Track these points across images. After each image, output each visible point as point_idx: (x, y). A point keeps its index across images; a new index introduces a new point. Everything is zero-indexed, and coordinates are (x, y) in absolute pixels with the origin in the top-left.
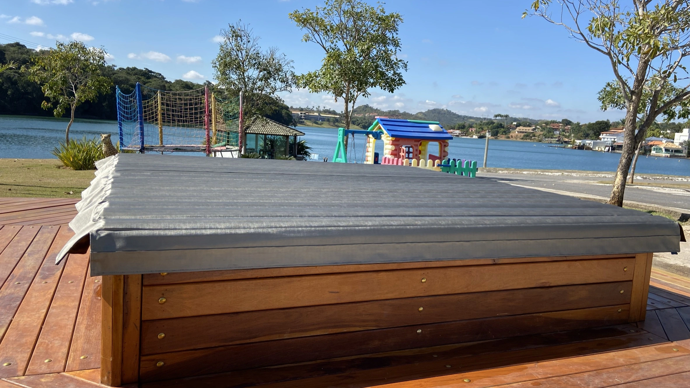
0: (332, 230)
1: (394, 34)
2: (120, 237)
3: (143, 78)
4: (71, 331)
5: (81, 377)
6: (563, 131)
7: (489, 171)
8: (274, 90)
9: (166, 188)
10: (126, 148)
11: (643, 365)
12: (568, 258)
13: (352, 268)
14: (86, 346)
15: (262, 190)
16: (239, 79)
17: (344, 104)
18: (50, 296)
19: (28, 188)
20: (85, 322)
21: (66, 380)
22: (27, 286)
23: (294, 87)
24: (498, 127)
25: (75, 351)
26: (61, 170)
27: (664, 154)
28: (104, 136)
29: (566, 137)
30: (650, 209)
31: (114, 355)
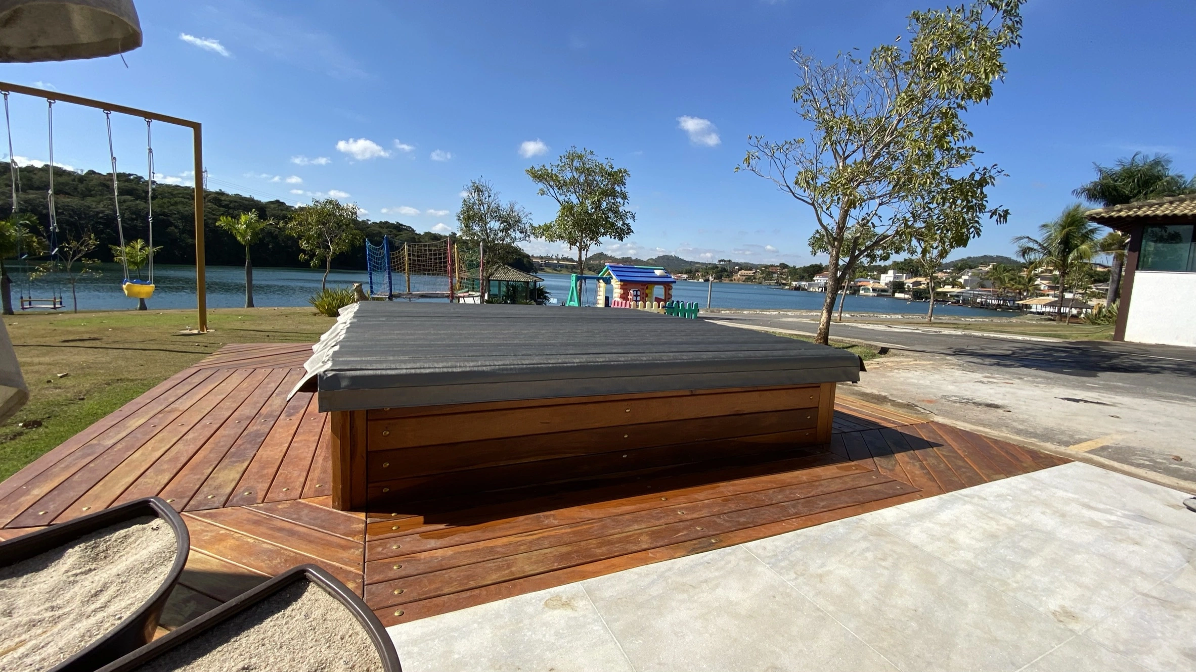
0: (542, 367)
1: (623, 188)
2: (345, 377)
3: (394, 231)
4: (309, 463)
5: (314, 503)
6: (781, 274)
7: (712, 312)
8: (514, 240)
9: (396, 332)
10: (376, 296)
11: (823, 482)
12: (759, 389)
13: (562, 401)
14: (322, 476)
15: (506, 332)
16: (482, 231)
17: (578, 252)
18: (293, 432)
19: (285, 334)
20: (323, 454)
21: (301, 506)
22: (272, 423)
23: (532, 238)
24: (722, 271)
25: (312, 480)
26: (316, 318)
27: (871, 294)
28: (356, 285)
29: (784, 279)
30: (853, 343)
31: (343, 482)
